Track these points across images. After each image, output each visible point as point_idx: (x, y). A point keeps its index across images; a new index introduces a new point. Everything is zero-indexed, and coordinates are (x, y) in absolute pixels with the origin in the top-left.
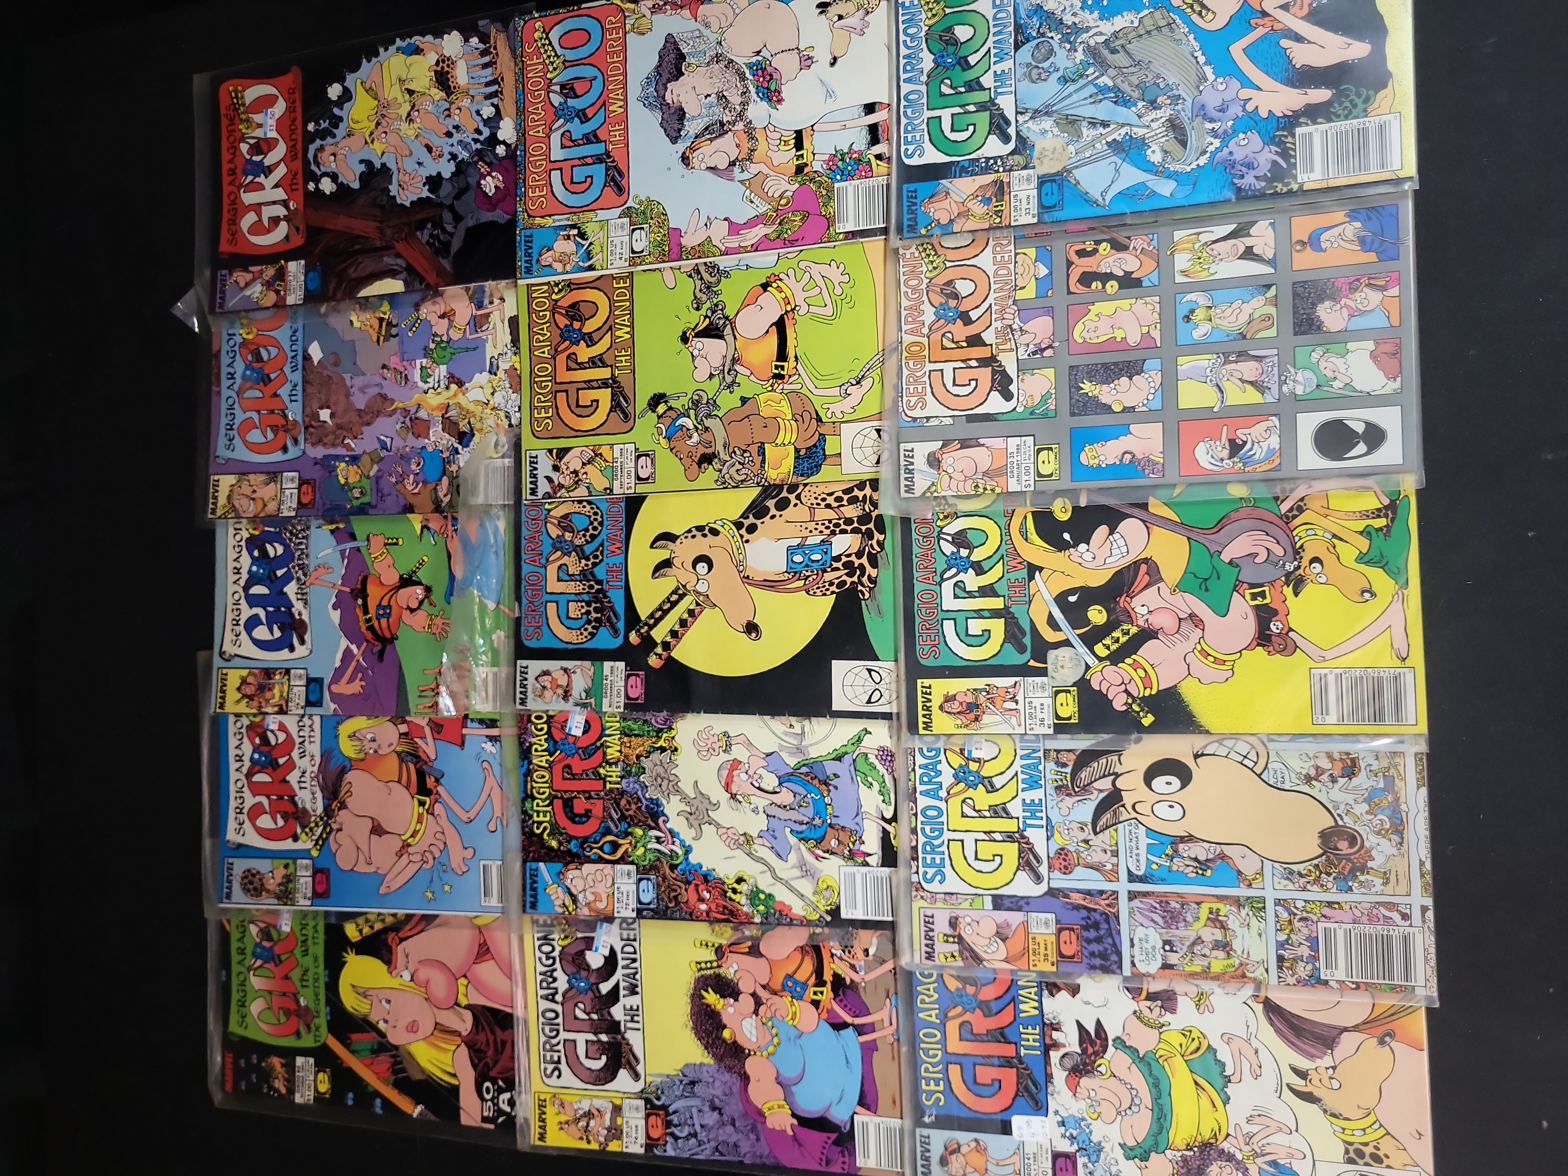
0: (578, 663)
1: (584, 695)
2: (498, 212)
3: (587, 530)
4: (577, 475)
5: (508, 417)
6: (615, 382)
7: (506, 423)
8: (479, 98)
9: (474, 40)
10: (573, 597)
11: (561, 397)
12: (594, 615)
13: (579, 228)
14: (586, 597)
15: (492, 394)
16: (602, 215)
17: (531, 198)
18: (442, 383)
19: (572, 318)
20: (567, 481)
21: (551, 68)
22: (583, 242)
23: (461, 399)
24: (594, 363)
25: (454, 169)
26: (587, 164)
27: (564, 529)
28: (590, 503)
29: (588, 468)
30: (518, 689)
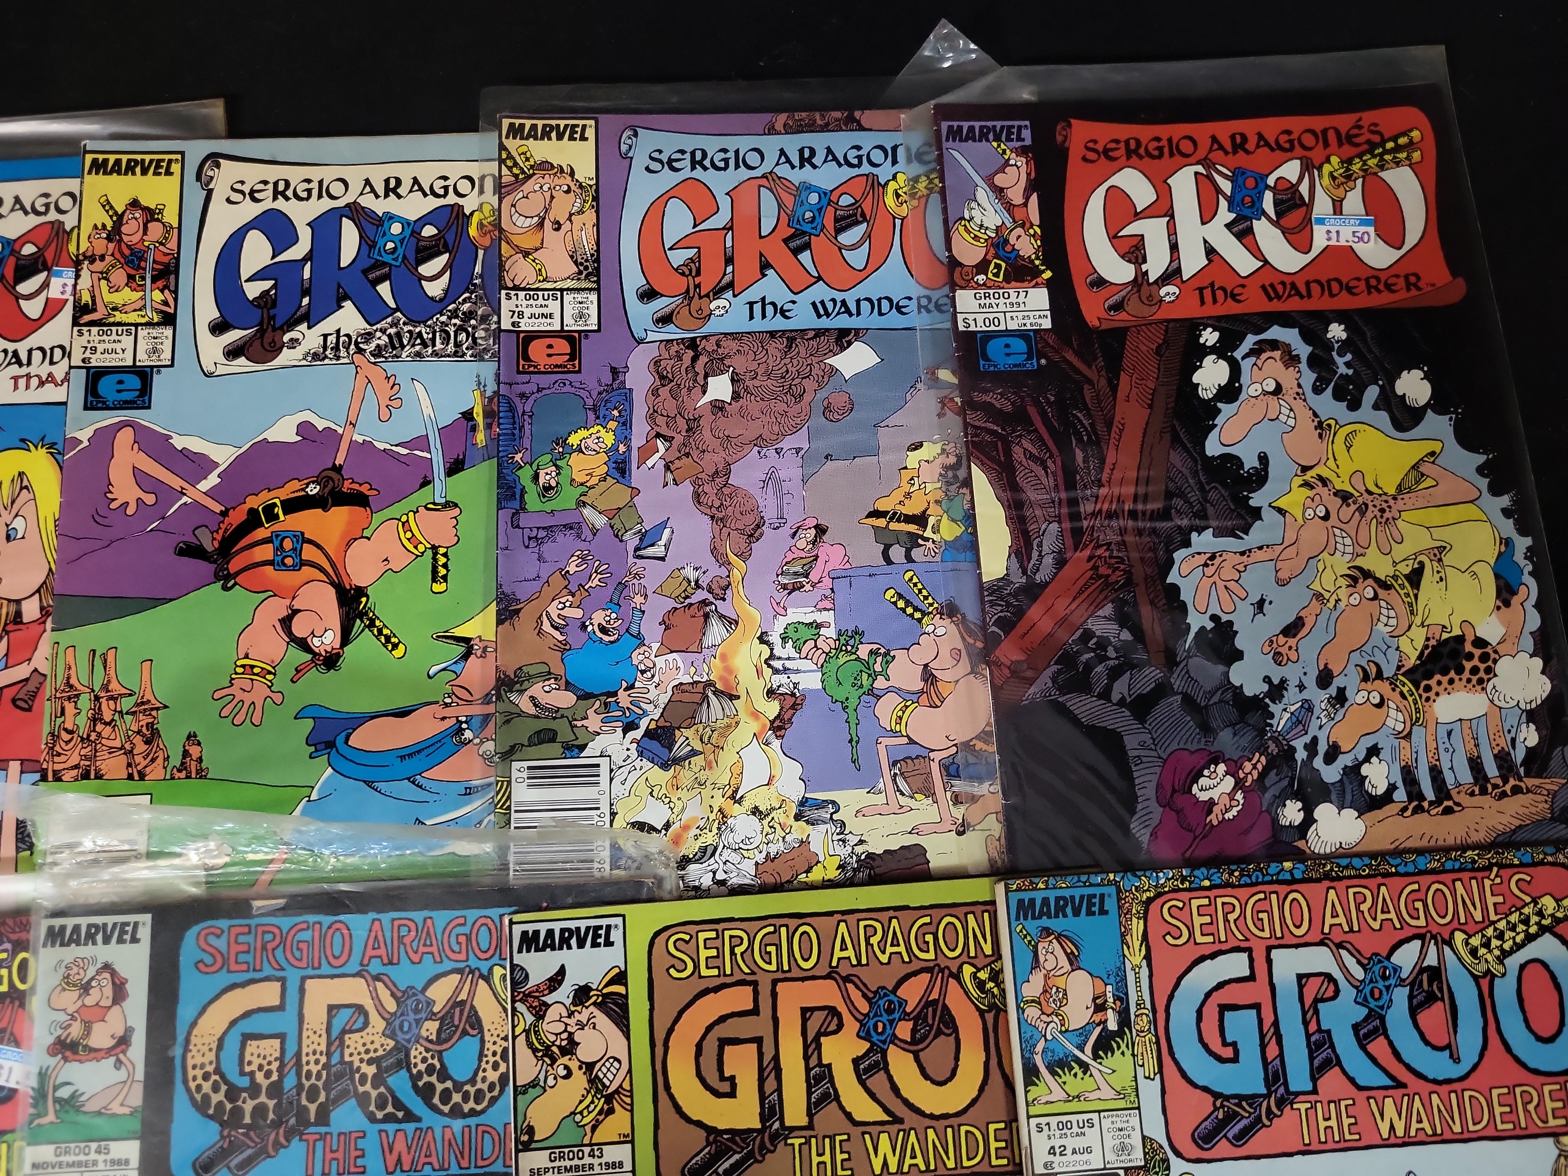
0: (140, 1075)
1: (64, 1093)
2: (1157, 811)
3: (444, 1075)
4: (564, 1051)
5: (705, 853)
6: (775, 1137)
7: (690, 848)
8: (1406, 754)
9: (1530, 736)
10: (291, 1051)
11: (742, 999)
12: (248, 1106)
13: (1120, 1033)
14: (290, 1082)
15: (755, 811)
16: (1150, 1091)
17: (1187, 904)
18: (782, 679)
19: (919, 1019)
20: (551, 1027)
21: (1475, 941)
22: (1088, 1048)
23: (748, 728)
24: (819, 1079)
25: (1248, 692)
26: (1263, 1047)
27: (445, 1019)
28: (503, 1080)
29: (580, 1080)
30: (84, 922)
